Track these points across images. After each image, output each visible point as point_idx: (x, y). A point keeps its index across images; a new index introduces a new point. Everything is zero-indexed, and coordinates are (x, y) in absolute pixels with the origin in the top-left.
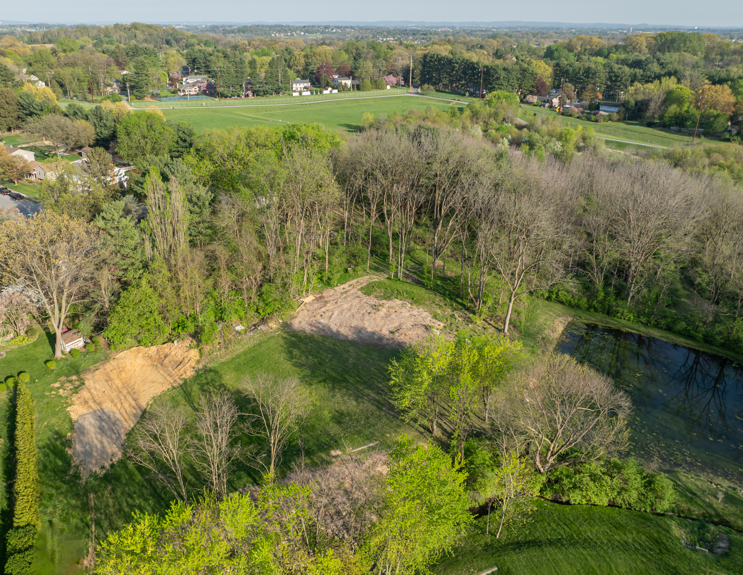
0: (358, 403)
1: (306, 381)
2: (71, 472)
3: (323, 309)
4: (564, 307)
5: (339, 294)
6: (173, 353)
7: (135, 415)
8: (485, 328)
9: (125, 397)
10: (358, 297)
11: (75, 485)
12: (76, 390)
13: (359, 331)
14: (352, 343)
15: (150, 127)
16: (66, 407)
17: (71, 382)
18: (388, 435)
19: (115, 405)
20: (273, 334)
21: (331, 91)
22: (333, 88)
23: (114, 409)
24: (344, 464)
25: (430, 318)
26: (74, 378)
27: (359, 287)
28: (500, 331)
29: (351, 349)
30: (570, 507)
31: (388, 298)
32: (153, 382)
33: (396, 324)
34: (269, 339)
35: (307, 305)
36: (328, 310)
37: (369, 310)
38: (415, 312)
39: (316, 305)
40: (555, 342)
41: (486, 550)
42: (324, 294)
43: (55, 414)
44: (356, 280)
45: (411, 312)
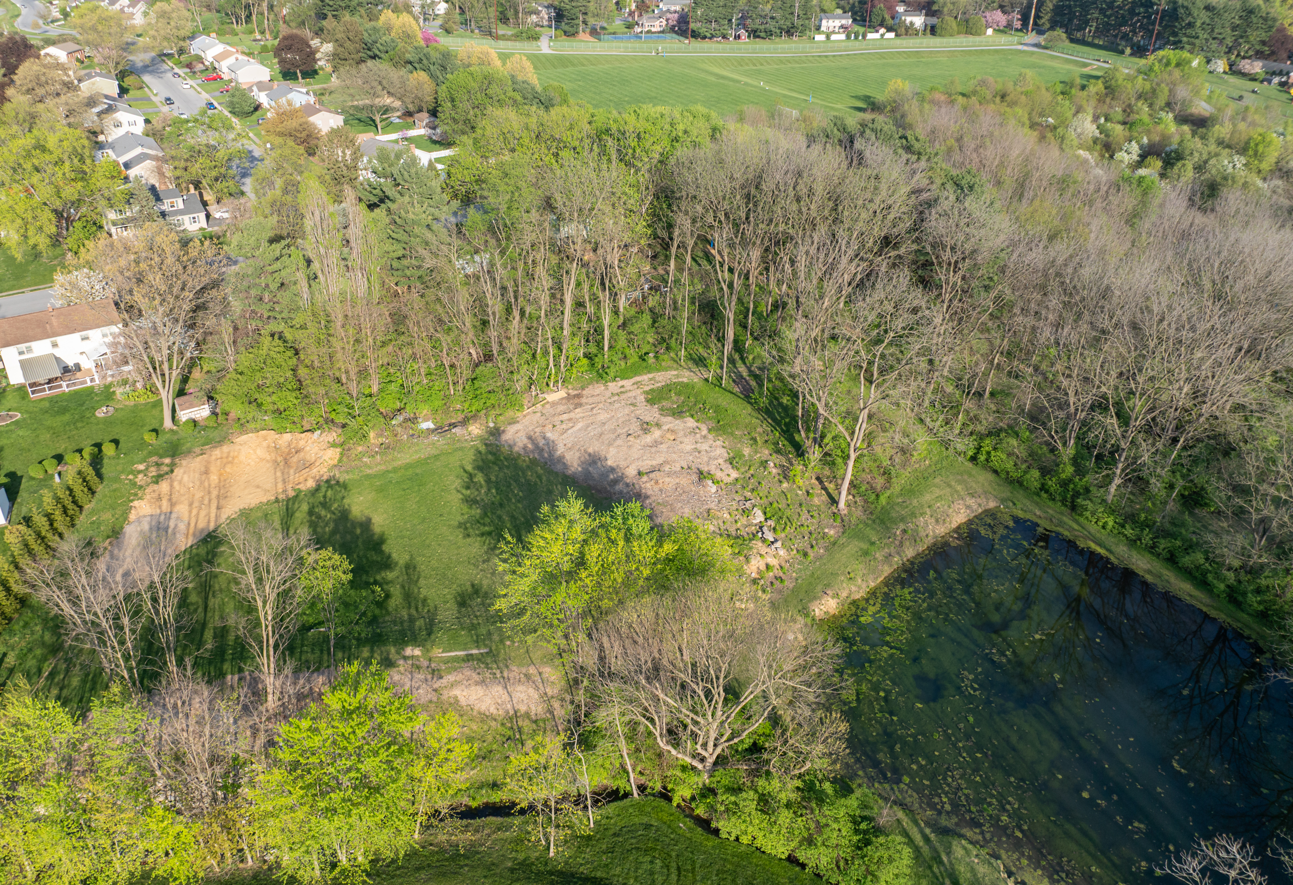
1: (465, 529)
3: (565, 417)
5: (608, 394)
6: (308, 449)
7: (202, 532)
8: (809, 495)
10: (633, 405)
16: (132, 501)
17: (158, 465)
18: (508, 643)
20: (465, 444)
21: (882, 35)
22: (889, 29)
23: (185, 516)
24: (412, 673)
26: (167, 461)
27: (648, 389)
31: (679, 415)
33: (659, 460)
34: (456, 450)
35: (548, 406)
37: (635, 427)
39: (560, 408)
40: (928, 543)
42: (585, 392)
43: (113, 508)
44: (651, 376)
45: (698, 446)
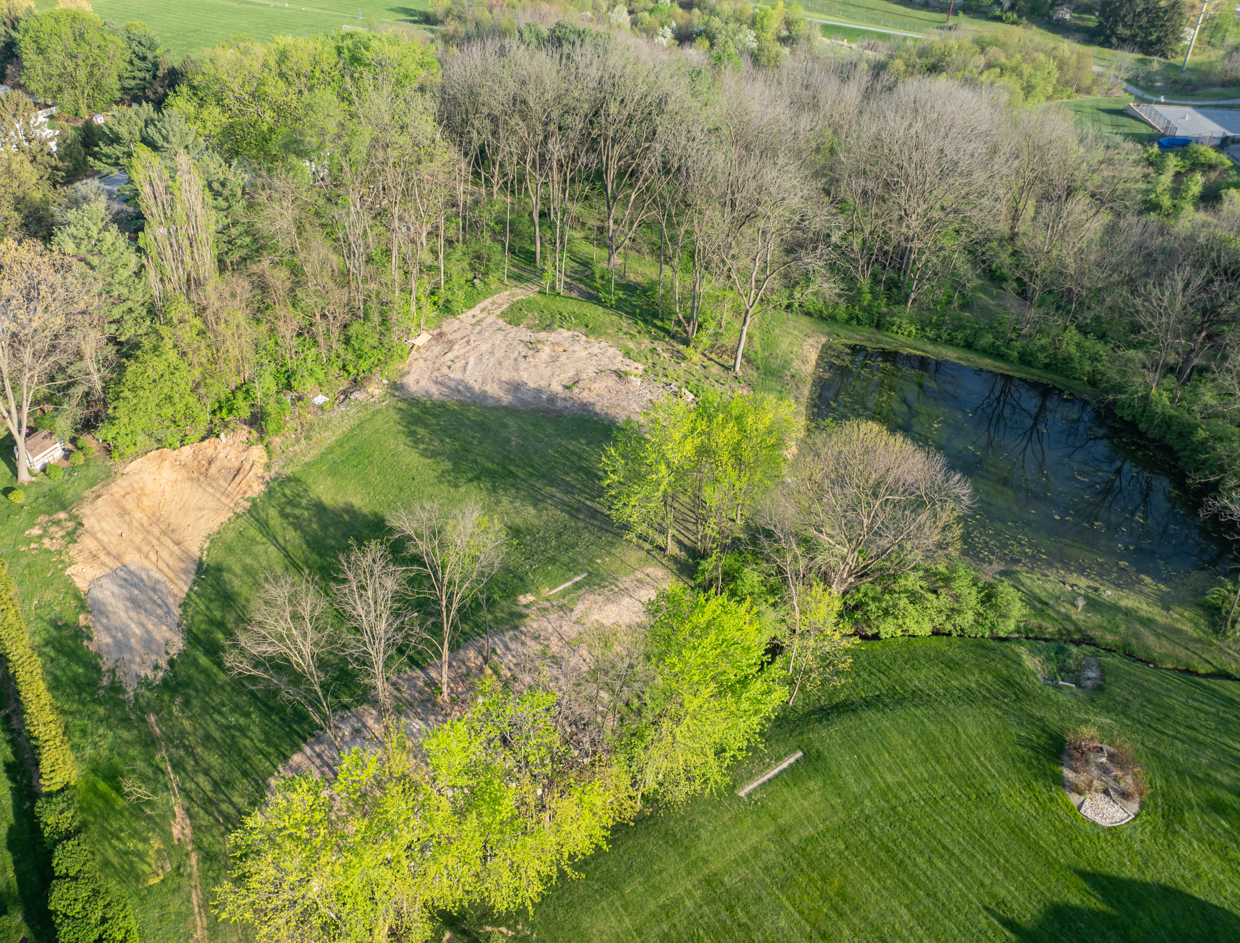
0: (540, 511)
1: (449, 481)
2: (105, 681)
3: (450, 356)
4: (812, 319)
5: (467, 326)
6: (222, 455)
7: (186, 571)
8: (705, 367)
9: (158, 539)
10: (500, 330)
11: (120, 704)
12: (72, 537)
13: (516, 387)
14: (510, 410)
15: (80, 37)
16: (64, 569)
17: (58, 523)
18: (599, 561)
19: (147, 557)
20: (378, 407)
23: (146, 563)
24: (544, 616)
25: (620, 358)
26: (62, 515)
27: (498, 312)
28: (727, 369)
29: (510, 422)
30: (880, 643)
31: (549, 328)
32: (200, 509)
33: (571, 373)
34: (374, 415)
35: (422, 350)
36: (457, 357)
38: (595, 350)
39: (437, 349)
40: (809, 381)
41: (779, 726)
42: (444, 329)
43: (47, 584)
44: (490, 300)
45: (590, 350)
